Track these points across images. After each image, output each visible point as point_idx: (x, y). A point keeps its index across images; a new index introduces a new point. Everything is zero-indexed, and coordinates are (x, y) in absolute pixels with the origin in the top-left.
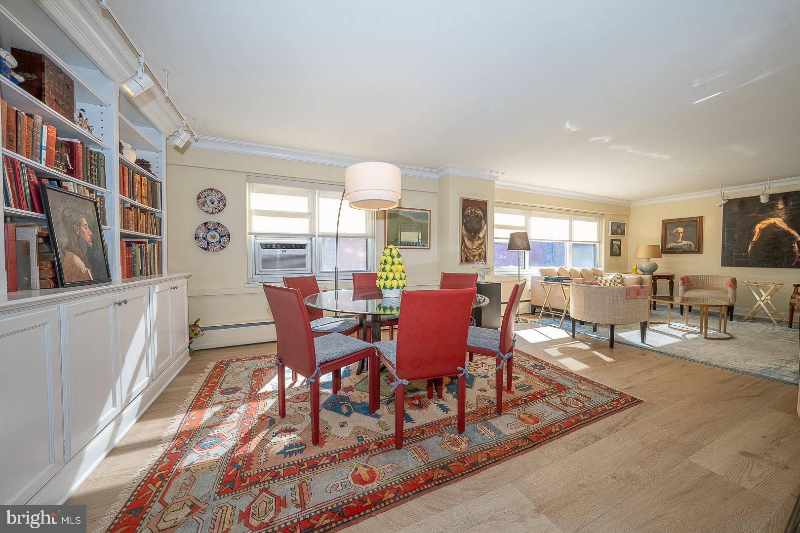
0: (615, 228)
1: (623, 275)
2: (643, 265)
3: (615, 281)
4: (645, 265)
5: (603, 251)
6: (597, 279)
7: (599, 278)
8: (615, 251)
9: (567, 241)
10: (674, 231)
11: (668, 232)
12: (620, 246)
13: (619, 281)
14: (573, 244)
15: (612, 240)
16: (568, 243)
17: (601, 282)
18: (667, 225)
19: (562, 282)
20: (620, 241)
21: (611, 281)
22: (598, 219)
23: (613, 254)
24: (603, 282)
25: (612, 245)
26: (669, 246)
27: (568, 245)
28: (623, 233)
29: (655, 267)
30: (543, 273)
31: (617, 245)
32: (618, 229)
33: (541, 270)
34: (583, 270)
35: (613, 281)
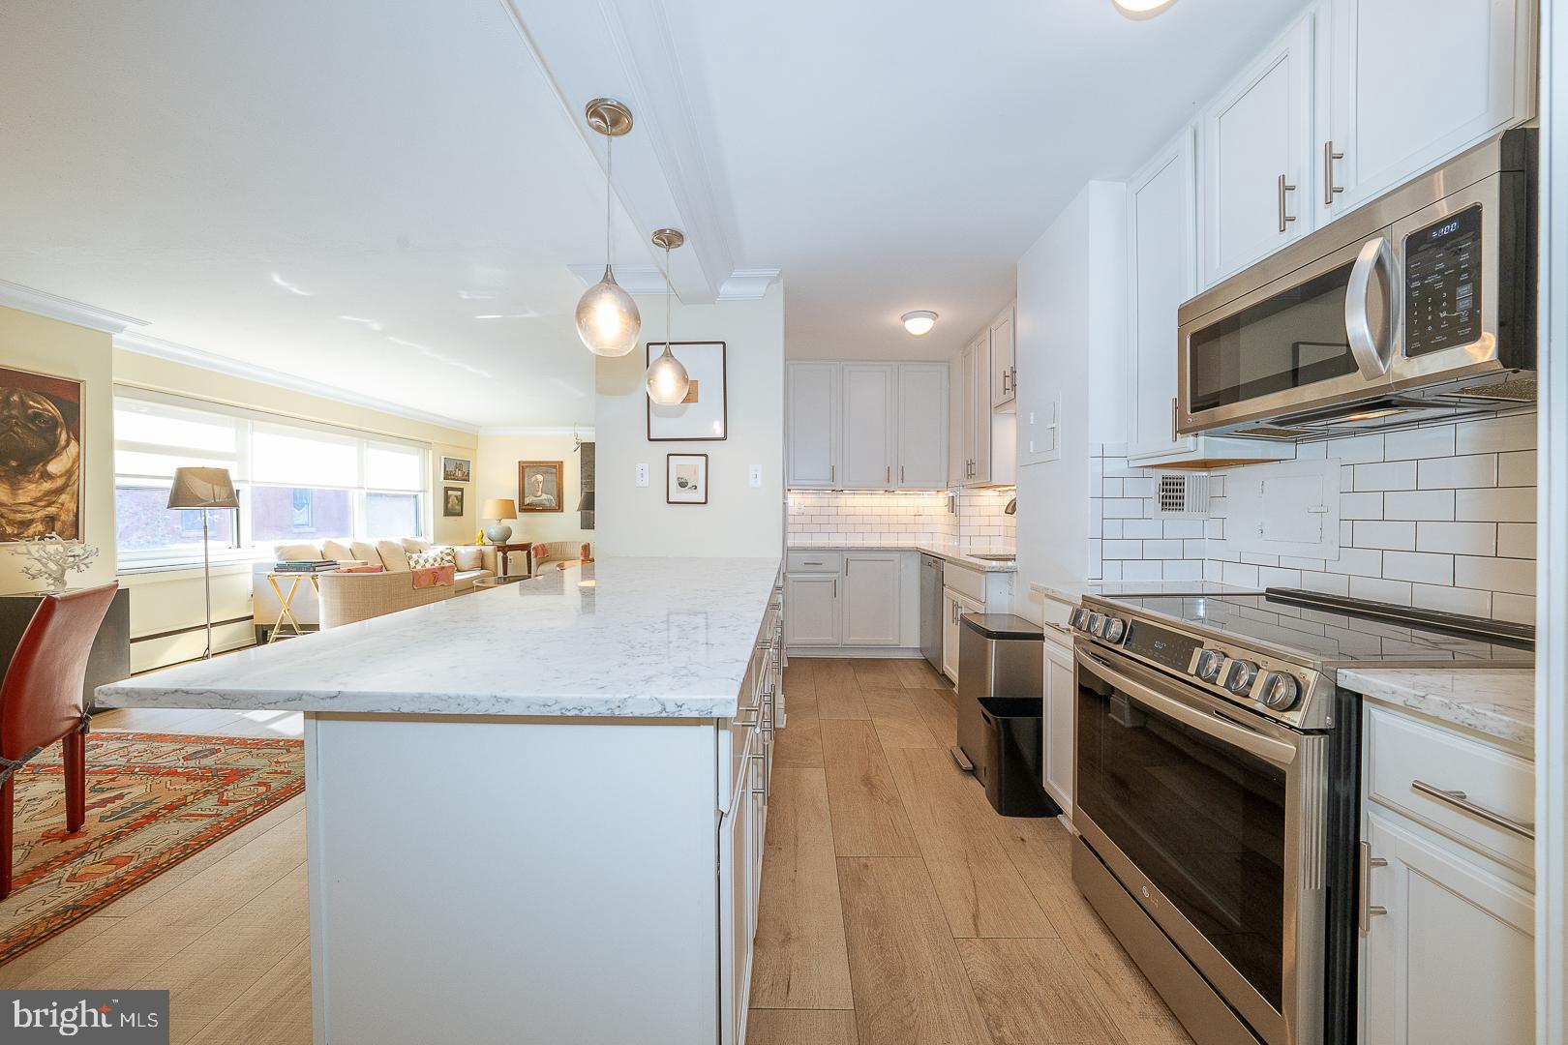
0: (450, 468)
1: (456, 548)
2: (492, 530)
3: (442, 559)
4: (494, 530)
5: (431, 506)
6: (410, 558)
7: (415, 556)
8: (453, 506)
9: (353, 488)
10: (533, 479)
11: (526, 479)
12: (461, 500)
13: (449, 558)
14: (370, 495)
15: (447, 489)
16: (356, 491)
17: (417, 562)
18: (525, 468)
19: (314, 570)
20: (462, 490)
21: (435, 560)
22: (421, 450)
23: (448, 512)
24: (422, 562)
25: (447, 498)
26: (527, 501)
27: (356, 499)
28: (466, 478)
29: (508, 534)
30: (282, 554)
31: (456, 497)
32: (457, 472)
33: (278, 549)
34: (382, 543)
35: (439, 560)
